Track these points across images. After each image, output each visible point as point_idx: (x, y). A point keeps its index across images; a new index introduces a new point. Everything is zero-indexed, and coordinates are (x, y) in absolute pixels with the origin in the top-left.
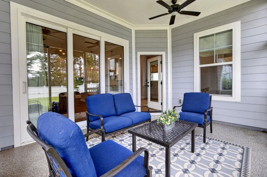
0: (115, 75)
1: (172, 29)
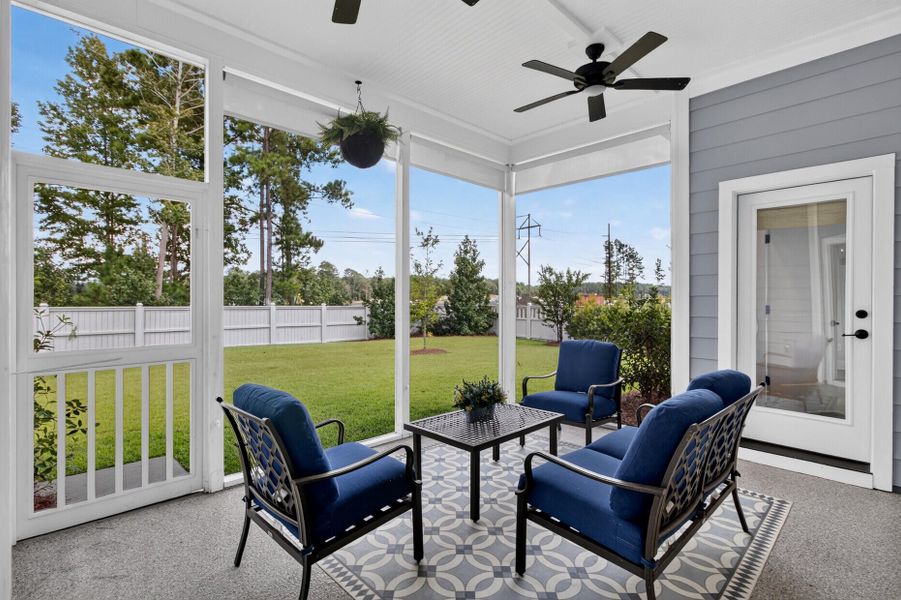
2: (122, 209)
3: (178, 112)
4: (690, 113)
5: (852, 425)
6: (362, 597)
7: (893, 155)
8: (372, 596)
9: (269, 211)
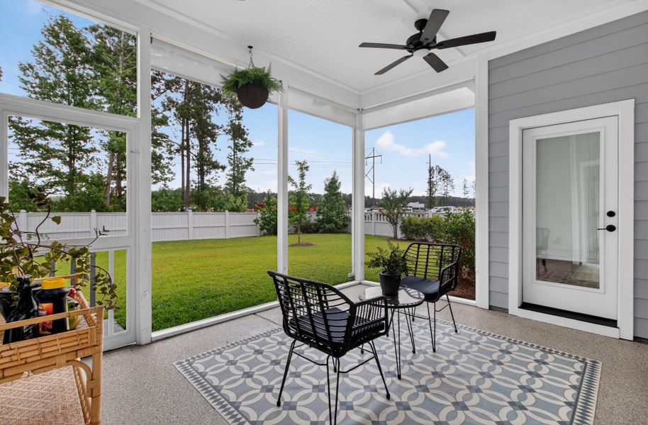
2: (81, 141)
3: (121, 72)
4: (489, 71)
5: (605, 293)
6: (237, 423)
7: (633, 100)
8: (244, 422)
9: (188, 143)
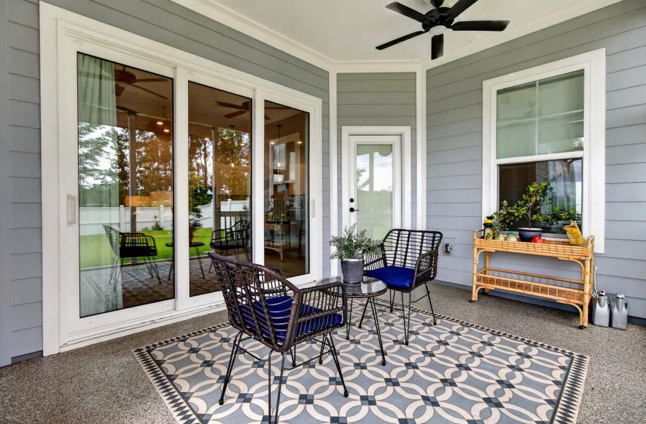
0: (286, 182)
1: (427, 71)
